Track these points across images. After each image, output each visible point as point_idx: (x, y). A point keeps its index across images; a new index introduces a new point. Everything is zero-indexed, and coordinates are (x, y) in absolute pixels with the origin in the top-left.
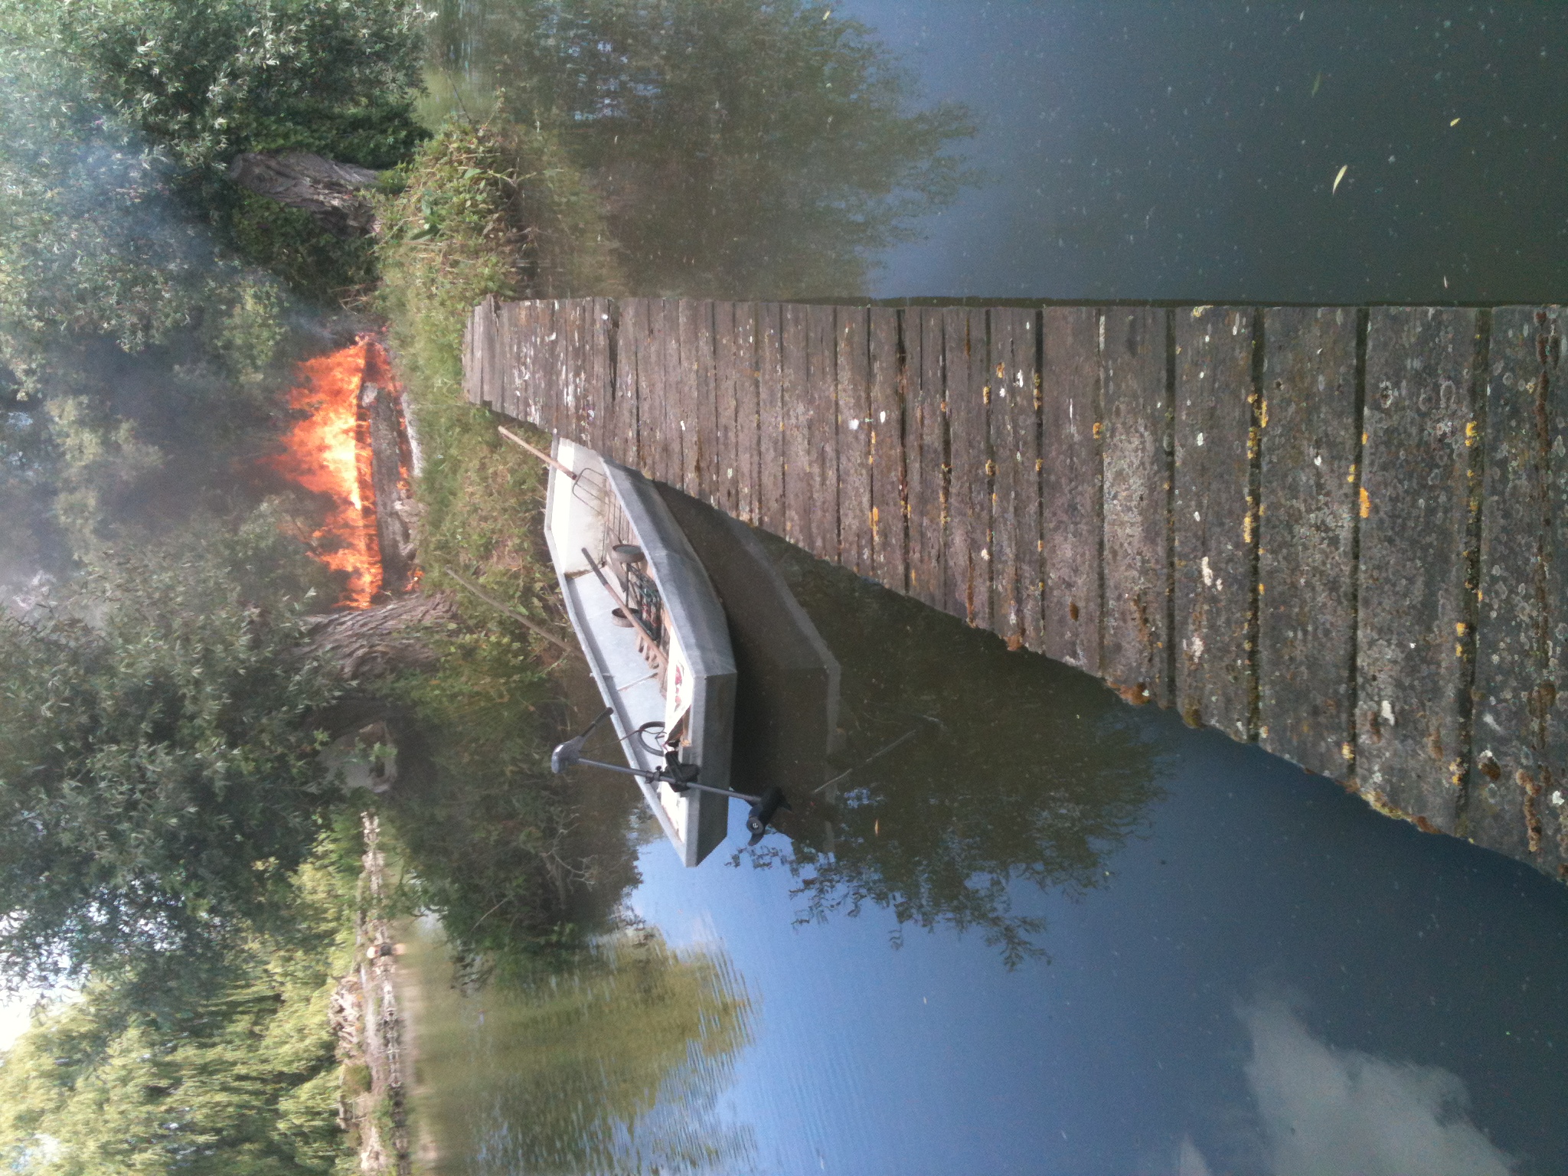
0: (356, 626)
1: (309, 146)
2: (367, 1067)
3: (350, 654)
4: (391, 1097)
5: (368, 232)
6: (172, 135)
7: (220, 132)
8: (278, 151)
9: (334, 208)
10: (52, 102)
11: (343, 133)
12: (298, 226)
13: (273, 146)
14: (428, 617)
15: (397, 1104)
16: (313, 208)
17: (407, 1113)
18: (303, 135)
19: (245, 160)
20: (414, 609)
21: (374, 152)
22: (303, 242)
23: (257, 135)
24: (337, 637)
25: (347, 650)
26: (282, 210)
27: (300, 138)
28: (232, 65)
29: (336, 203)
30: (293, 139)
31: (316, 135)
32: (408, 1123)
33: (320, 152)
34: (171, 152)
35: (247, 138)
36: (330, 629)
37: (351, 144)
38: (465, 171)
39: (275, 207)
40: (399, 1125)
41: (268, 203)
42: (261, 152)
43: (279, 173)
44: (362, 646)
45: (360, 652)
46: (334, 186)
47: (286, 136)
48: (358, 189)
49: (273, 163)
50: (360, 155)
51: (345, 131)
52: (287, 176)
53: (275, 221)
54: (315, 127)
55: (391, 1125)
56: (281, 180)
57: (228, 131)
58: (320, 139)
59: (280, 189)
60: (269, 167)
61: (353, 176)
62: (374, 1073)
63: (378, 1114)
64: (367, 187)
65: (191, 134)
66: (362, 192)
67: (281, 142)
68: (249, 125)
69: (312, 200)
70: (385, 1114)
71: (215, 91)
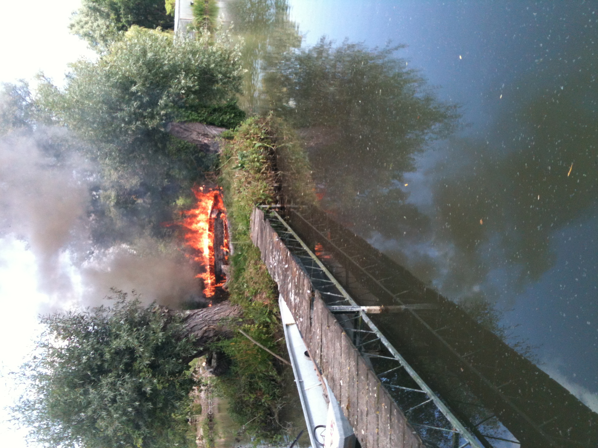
0: (204, 317)
1: (197, 120)
2: (200, 405)
3: (201, 329)
4: (208, 418)
5: (217, 152)
6: (145, 117)
7: (163, 115)
8: (185, 122)
9: (205, 143)
10: (100, 105)
11: (211, 114)
12: (191, 149)
13: (183, 120)
14: (231, 314)
15: (211, 421)
16: (197, 143)
17: (214, 424)
18: (194, 116)
19: (172, 125)
20: (226, 310)
21: (222, 122)
22: (193, 155)
23: (177, 116)
24: (196, 321)
25: (200, 327)
26: (185, 144)
27: (193, 117)
28: (168, 92)
29: (206, 141)
30: (191, 118)
31: (200, 115)
32: (214, 428)
33: (201, 122)
34: (143, 124)
35: (173, 117)
36: (194, 317)
37: (213, 119)
38: (255, 144)
39: (183, 143)
40: (211, 428)
41: (180, 141)
42: (178, 122)
43: (185, 130)
44: (206, 325)
45: (205, 328)
46: (206, 135)
47: (188, 117)
48: (214, 137)
49: (183, 126)
50: (216, 123)
51: (211, 113)
52: (188, 131)
53: (183, 148)
54: (199, 111)
55: (208, 428)
56: (186, 132)
57: (166, 115)
58: (201, 117)
59: (184, 136)
60: (181, 128)
61: (214, 131)
62: (203, 408)
63: (203, 424)
64: (219, 136)
65: (152, 117)
66: (217, 138)
67: (186, 119)
68: (174, 113)
69: (197, 140)
70: (206, 424)
71: (161, 102)
